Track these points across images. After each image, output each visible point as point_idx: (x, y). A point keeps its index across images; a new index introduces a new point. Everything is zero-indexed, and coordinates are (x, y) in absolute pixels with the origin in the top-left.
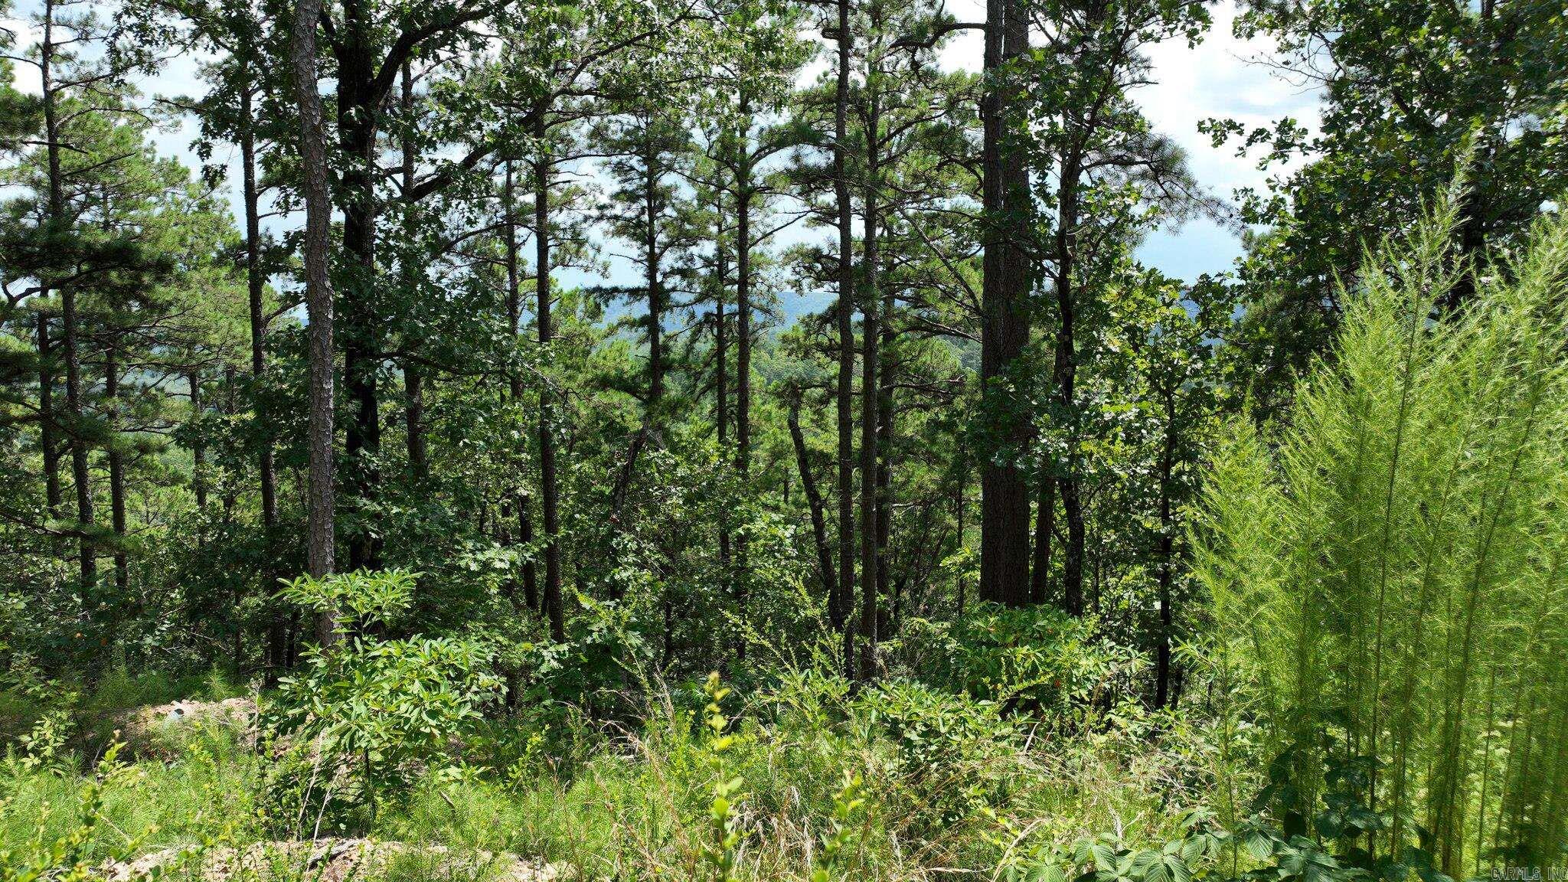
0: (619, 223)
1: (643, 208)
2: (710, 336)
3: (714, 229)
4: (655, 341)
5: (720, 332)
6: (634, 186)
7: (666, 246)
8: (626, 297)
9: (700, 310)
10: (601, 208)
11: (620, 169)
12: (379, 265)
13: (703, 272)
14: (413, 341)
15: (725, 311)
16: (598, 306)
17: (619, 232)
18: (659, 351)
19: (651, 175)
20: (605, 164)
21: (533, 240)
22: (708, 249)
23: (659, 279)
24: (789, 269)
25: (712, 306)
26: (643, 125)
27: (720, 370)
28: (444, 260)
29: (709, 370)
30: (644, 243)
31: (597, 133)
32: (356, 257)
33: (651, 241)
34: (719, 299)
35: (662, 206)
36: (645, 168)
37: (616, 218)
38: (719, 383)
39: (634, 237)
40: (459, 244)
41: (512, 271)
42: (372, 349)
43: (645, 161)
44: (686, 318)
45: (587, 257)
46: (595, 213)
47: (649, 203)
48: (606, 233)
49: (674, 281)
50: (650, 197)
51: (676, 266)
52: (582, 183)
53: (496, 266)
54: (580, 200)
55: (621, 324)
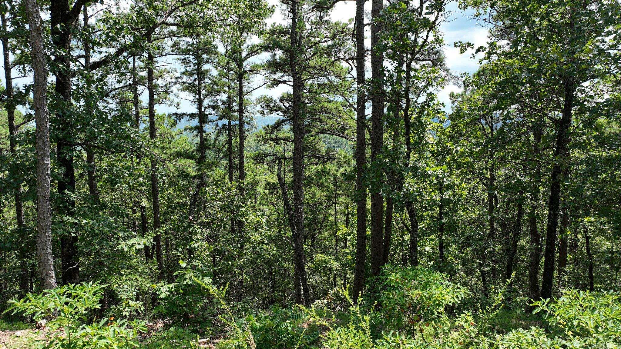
0: (184, 85)
1: (195, 79)
2: (225, 134)
3: (226, 89)
4: (201, 137)
5: (230, 132)
6: (191, 69)
7: (206, 96)
8: (188, 118)
9: (220, 124)
10: (177, 78)
11: (185, 61)
12: (73, 101)
13: (222, 107)
14: (91, 137)
15: (232, 124)
16: (175, 121)
17: (184, 89)
18: (203, 140)
19: (199, 65)
20: (178, 59)
21: (147, 92)
22: (224, 97)
23: (203, 110)
24: (259, 106)
25: (226, 122)
26: (195, 43)
27: (230, 149)
28: (105, 101)
29: (225, 149)
30: (196, 94)
31: (175, 45)
32: (62, 97)
33: (200, 94)
34: (229, 119)
35: (204, 78)
36: (196, 61)
37: (184, 83)
38: (229, 154)
39: (192, 91)
40: (111, 93)
41: (136, 106)
42: (71, 142)
43: (196, 59)
44: (214, 127)
45: (170, 100)
46: (174, 80)
47: (198, 77)
48: (179, 89)
49: (209, 111)
50: (198, 74)
51: (210, 104)
52: (168, 67)
53: (128, 103)
54: (167, 75)
55: (186, 129)
